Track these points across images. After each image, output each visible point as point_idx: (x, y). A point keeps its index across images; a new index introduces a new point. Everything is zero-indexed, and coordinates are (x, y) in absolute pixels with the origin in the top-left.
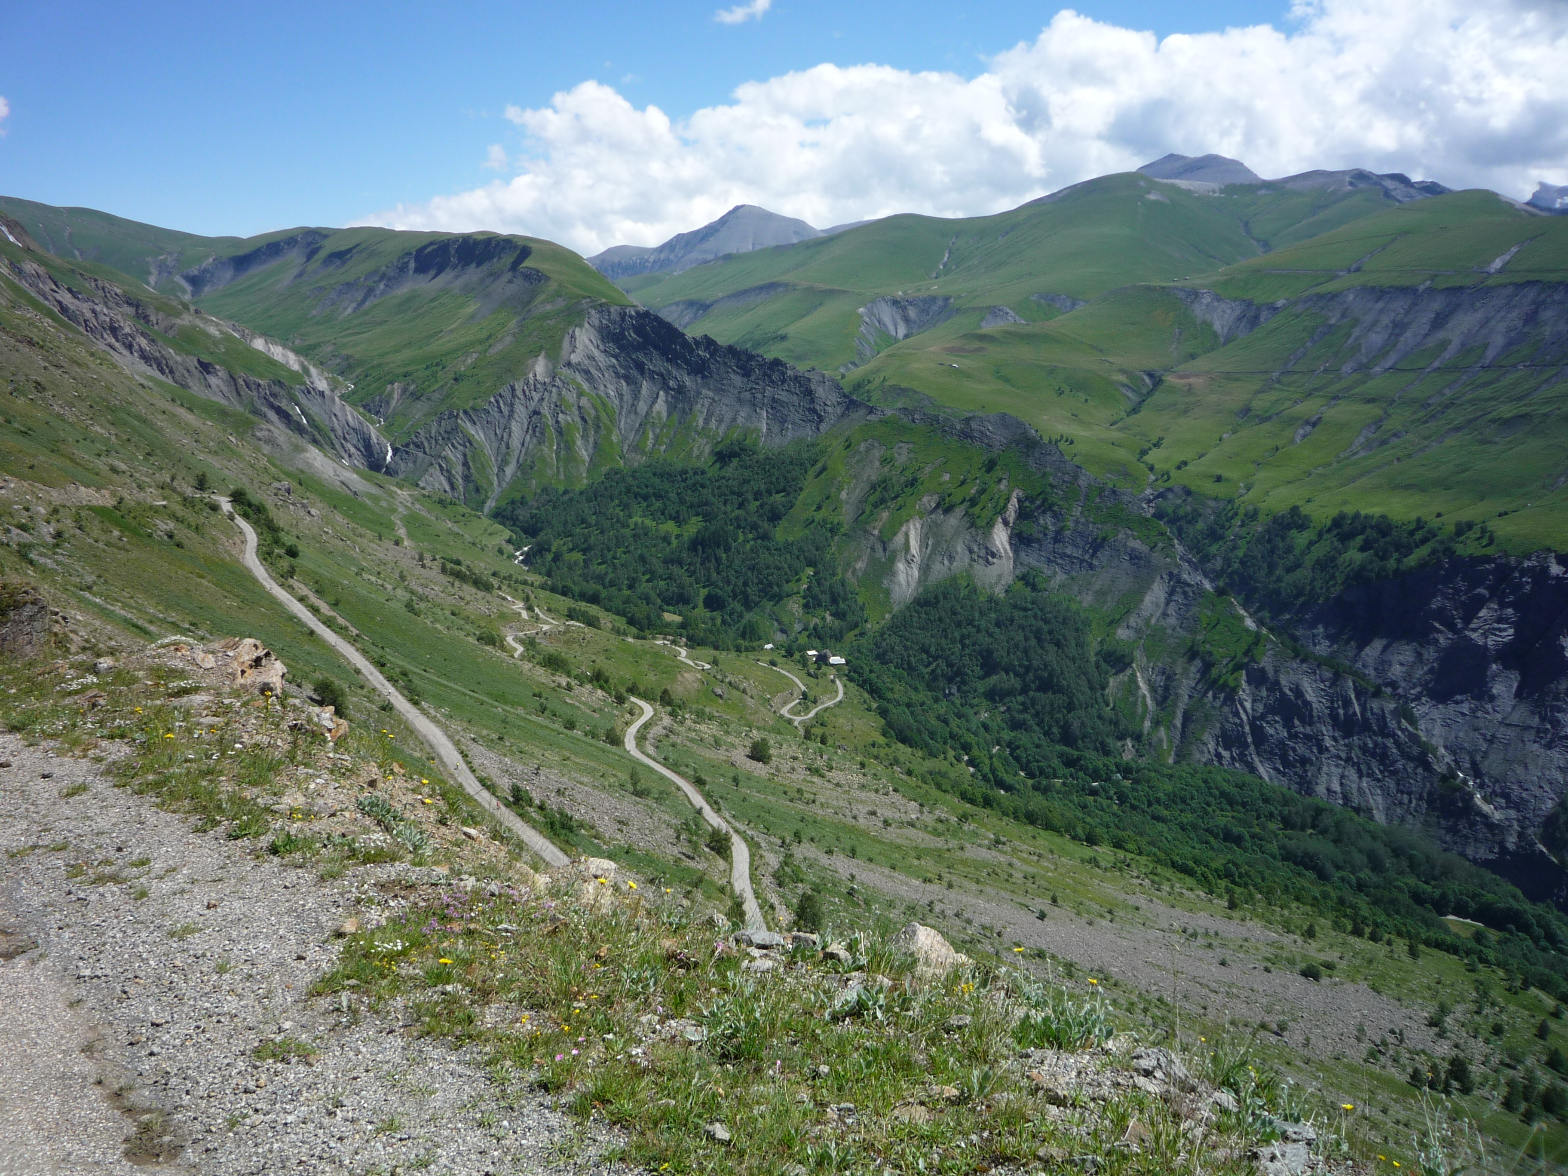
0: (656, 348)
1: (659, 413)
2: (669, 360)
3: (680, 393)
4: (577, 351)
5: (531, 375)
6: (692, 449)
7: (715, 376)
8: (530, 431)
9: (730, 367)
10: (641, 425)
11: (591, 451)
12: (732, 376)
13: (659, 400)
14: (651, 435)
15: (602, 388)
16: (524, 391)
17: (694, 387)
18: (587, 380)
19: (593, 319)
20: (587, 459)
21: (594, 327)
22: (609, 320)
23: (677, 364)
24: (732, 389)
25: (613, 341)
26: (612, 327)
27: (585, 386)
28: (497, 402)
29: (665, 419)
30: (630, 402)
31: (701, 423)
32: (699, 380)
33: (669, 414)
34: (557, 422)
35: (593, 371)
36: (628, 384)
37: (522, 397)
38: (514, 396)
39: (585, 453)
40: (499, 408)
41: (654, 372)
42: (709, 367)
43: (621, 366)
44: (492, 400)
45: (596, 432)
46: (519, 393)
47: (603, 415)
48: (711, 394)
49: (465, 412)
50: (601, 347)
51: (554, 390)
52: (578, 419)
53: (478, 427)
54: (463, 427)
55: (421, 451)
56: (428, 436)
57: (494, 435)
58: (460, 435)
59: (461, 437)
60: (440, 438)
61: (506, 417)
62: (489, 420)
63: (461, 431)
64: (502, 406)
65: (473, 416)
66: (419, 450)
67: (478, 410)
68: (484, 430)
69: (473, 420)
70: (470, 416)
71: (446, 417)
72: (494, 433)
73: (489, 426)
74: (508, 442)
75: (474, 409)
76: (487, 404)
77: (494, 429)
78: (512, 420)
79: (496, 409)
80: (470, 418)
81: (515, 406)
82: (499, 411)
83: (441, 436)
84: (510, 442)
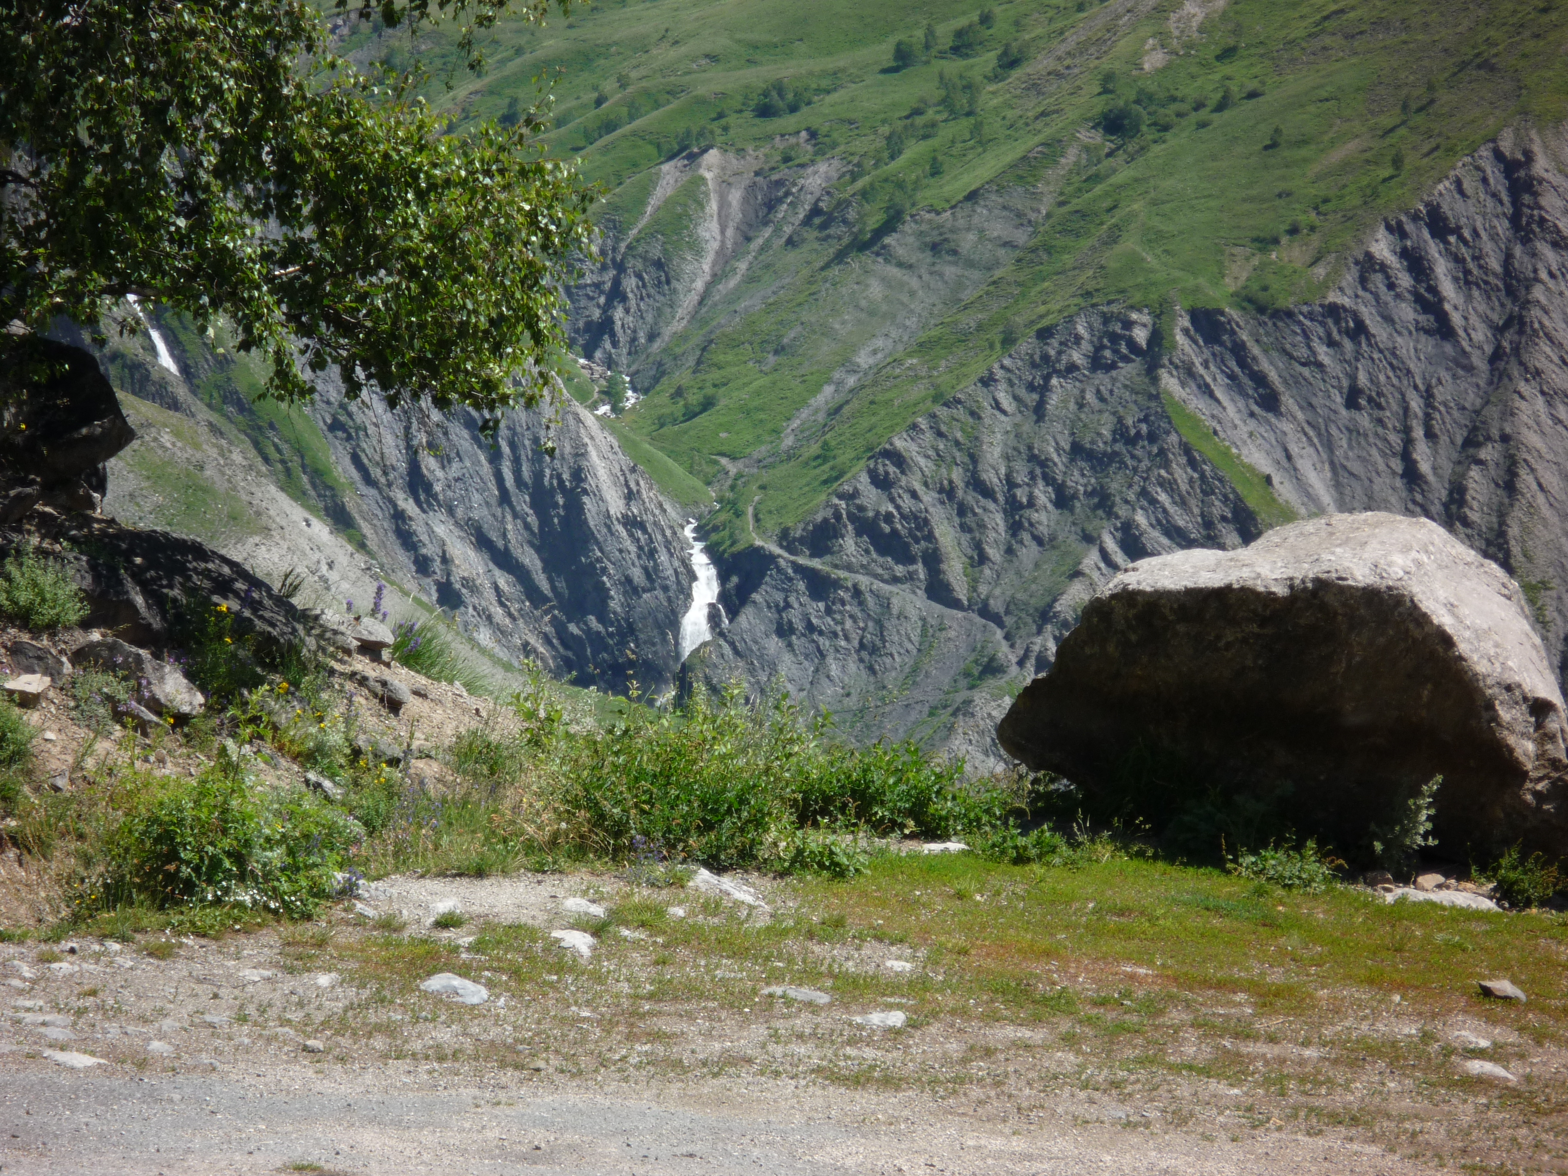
28: (1416, 263)
40: (1431, 304)
44: (1382, 247)
49: (1208, 325)
53: (1286, 426)
54: (1195, 423)
55: (911, 577)
56: (957, 475)
57: (1399, 483)
58: (1181, 474)
59: (1184, 487)
60: (1043, 495)
61: (1479, 361)
62: (1363, 379)
63: (1187, 450)
64: (1448, 288)
65: (1256, 350)
66: (900, 570)
67: (1290, 314)
68: (1329, 445)
69: (1260, 379)
70: (1239, 351)
71: (1077, 357)
72: (1397, 465)
73: (1364, 420)
74: (1502, 534)
75: (1261, 310)
76: (1350, 277)
77: (1395, 439)
78: (1523, 387)
79: (1407, 312)
80: (1242, 363)
81: (1538, 293)
82: (1427, 320)
83: (1049, 480)
84: (1514, 531)
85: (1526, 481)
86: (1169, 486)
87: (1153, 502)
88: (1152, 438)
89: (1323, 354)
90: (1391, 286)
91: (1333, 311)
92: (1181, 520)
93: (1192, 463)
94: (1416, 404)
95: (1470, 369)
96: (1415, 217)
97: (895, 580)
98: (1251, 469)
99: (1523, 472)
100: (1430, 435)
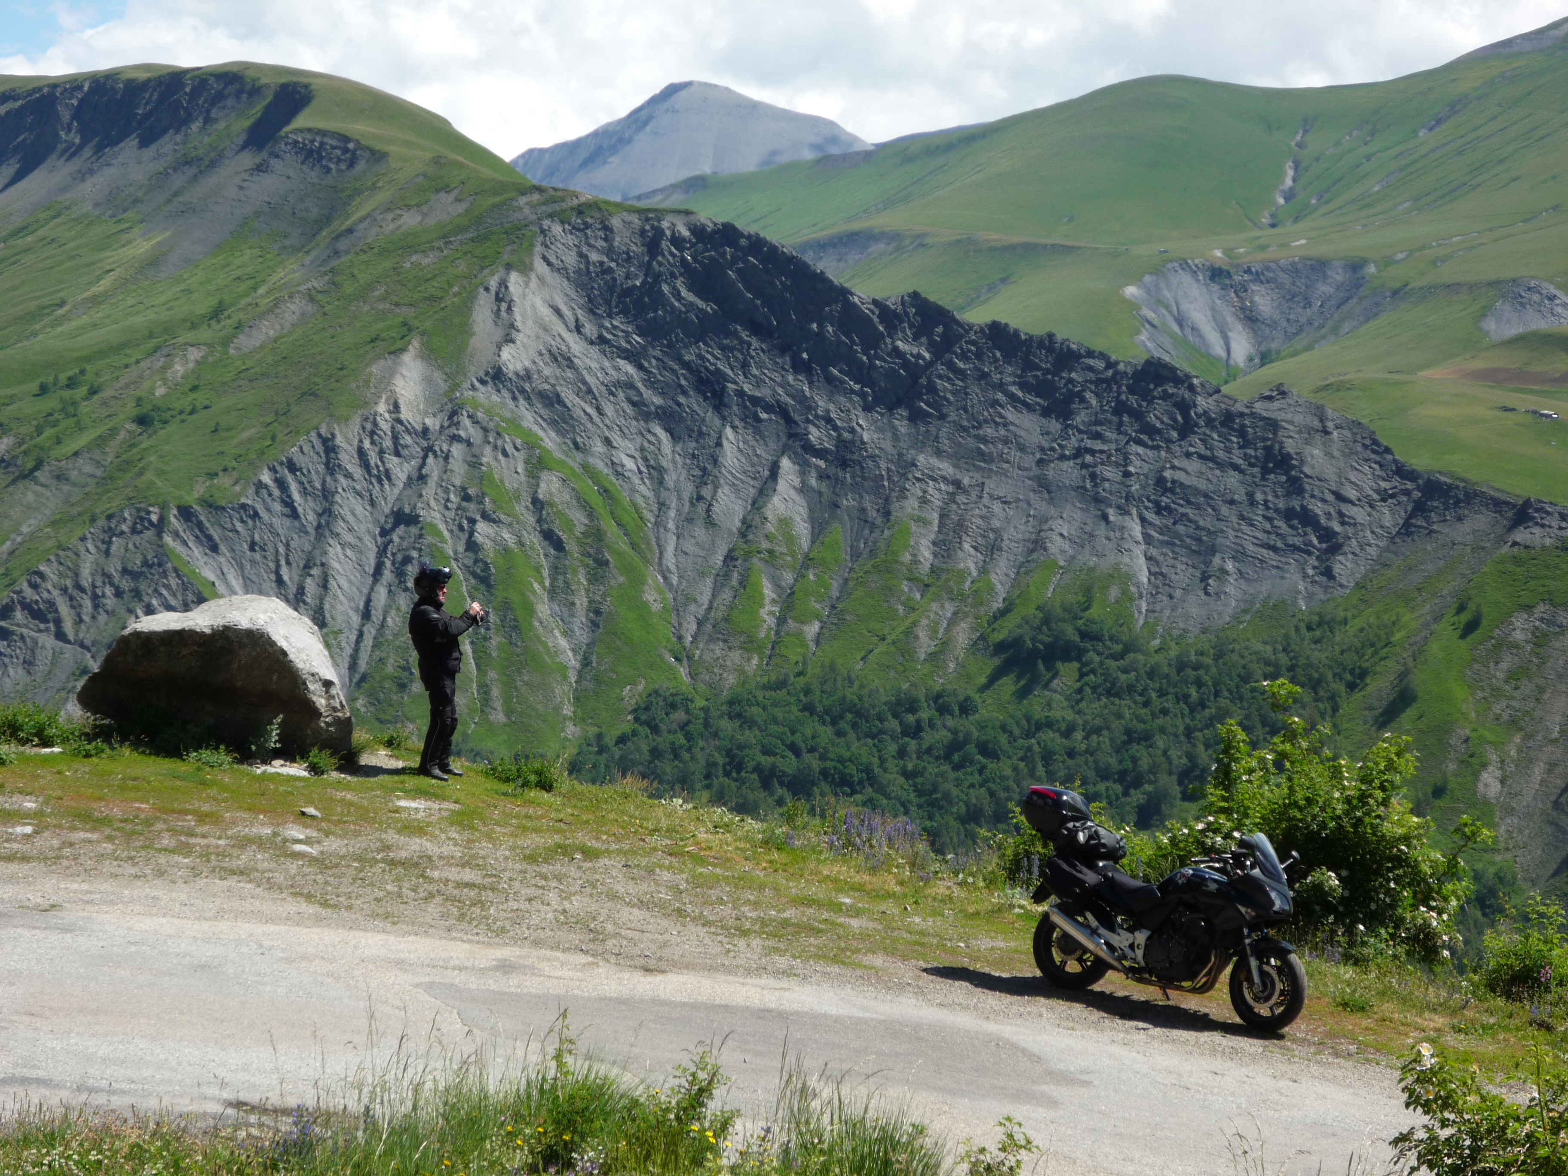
0: (758, 329)
1: (785, 523)
2: (799, 367)
3: (844, 464)
4: (520, 338)
5: (382, 408)
6: (910, 633)
7: (953, 416)
8: (388, 575)
9: (1001, 386)
10: (730, 558)
11: (582, 636)
12: (1010, 414)
13: (782, 485)
14: (768, 591)
15: (598, 447)
16: (361, 453)
17: (888, 445)
18: (553, 423)
19: (558, 248)
20: (572, 661)
21: (562, 271)
22: (610, 252)
23: (829, 379)
24: (1014, 455)
25: (624, 312)
26: (620, 273)
27: (550, 440)
28: (282, 485)
29: (805, 543)
30: (688, 489)
31: (926, 554)
32: (903, 427)
33: (818, 528)
34: (472, 546)
35: (569, 396)
36: (675, 437)
37: (357, 472)
38: (332, 467)
39: (563, 643)
40: (288, 503)
41: (755, 401)
42: (932, 388)
43: (651, 383)
44: (266, 477)
45: (594, 579)
46: (348, 459)
47: (610, 528)
48: (946, 467)
49: (186, 513)
50: (590, 329)
51: (457, 450)
52: (534, 539)
53: (222, 559)
54: (179, 557)
55: (47, 630)
56: (69, 583)
57: (274, 585)
58: (173, 582)
59: (174, 587)
60: (109, 591)
61: (311, 530)
62: (257, 537)
63: (176, 570)
64: (296, 496)
65: (208, 525)
66: (42, 626)
67: (223, 508)
68: (242, 568)
69: (210, 538)
70: (200, 525)
71: (124, 528)
72: (273, 577)
73: (257, 556)
74: (321, 608)
75: (210, 506)
76: (251, 491)
77: (272, 566)
78: (331, 541)
79: (277, 507)
80: (201, 531)
81: (337, 498)
82: (287, 510)
83: (112, 584)
84: (327, 607)
85: (332, 583)
86: (167, 587)
87: (161, 594)
88: (160, 565)
89: (239, 526)
90: (270, 495)
91: (244, 506)
92: (173, 602)
93: (178, 576)
94: (282, 549)
95: (307, 533)
96: (281, 464)
97: (40, 631)
98: (205, 579)
99: (331, 581)
100: (288, 563)
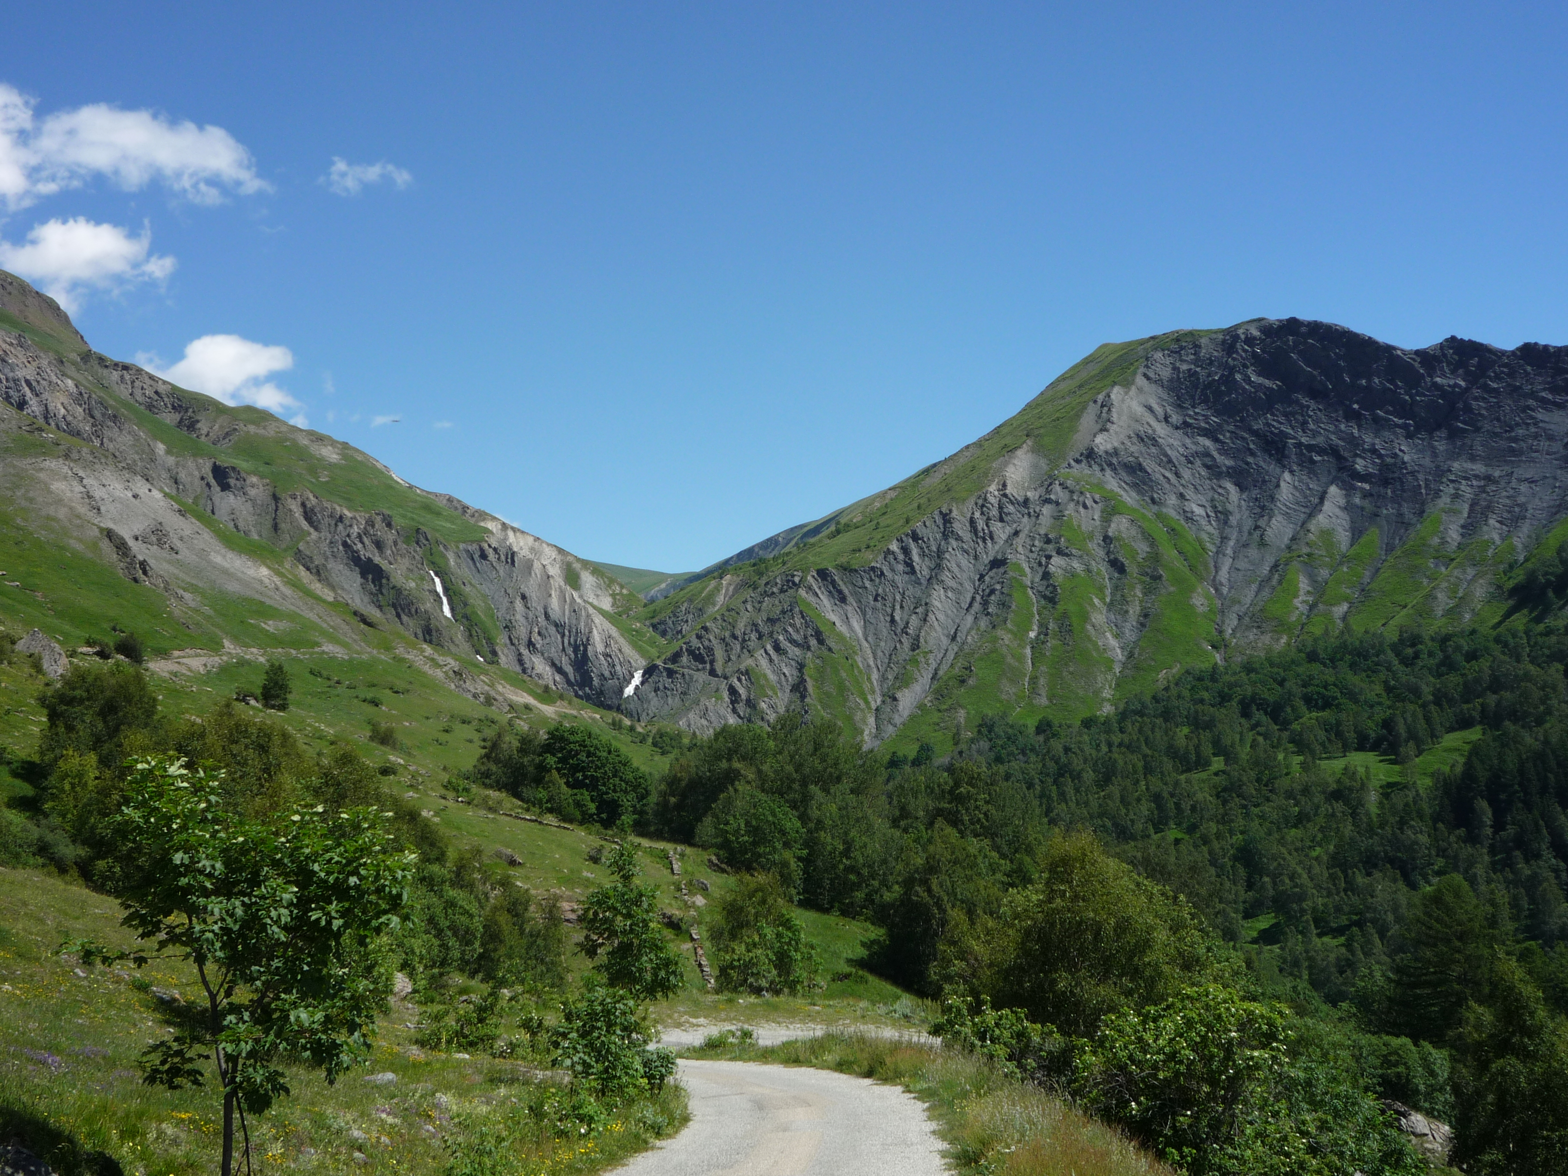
0: (1315, 394)
1: (1327, 534)
2: (1352, 416)
3: (1386, 482)
4: (1113, 428)
5: (993, 488)
6: (1431, 597)
7: (1487, 426)
8: (977, 606)
9: (1533, 395)
10: (1275, 567)
11: (1130, 635)
12: (1540, 415)
13: (1327, 506)
14: (1303, 584)
15: (1172, 500)
16: (972, 521)
17: (1427, 462)
18: (1135, 486)
19: (1158, 367)
20: (1119, 655)
21: (1159, 382)
22: (1195, 362)
23: (1376, 420)
24: (1544, 444)
25: (1205, 401)
26: (1202, 373)
27: (1130, 498)
28: (906, 551)
29: (1344, 547)
30: (1248, 524)
31: (1454, 535)
32: (1441, 446)
33: (1357, 533)
34: (1046, 576)
35: (1150, 465)
36: (1242, 488)
37: (966, 535)
38: (947, 533)
39: (1113, 642)
40: (909, 564)
41: (1310, 448)
42: (1468, 409)
43: (1223, 452)
44: (894, 547)
45: (1147, 592)
46: (961, 527)
47: (1169, 553)
48: (1479, 468)
49: (823, 574)
50: (1175, 418)
51: (1047, 510)
52: (1103, 569)
53: (849, 608)
54: (809, 605)
55: (704, 669)
56: (727, 634)
57: (888, 624)
58: (798, 621)
59: (798, 626)
60: (754, 636)
61: (924, 582)
62: (880, 591)
63: (801, 612)
64: (916, 558)
65: (841, 583)
66: (700, 666)
67: (856, 571)
68: (864, 614)
69: (840, 592)
70: (833, 583)
71: (775, 590)
72: (888, 619)
73: (879, 605)
74: (918, 636)
75: (845, 570)
76: (880, 558)
77: (889, 610)
78: (936, 587)
79: (901, 567)
80: (834, 587)
81: (947, 555)
82: (908, 569)
83: (757, 631)
84: (923, 634)
85: (931, 617)
86: (793, 626)
87: (786, 631)
88: (791, 610)
89: (867, 584)
90: (895, 559)
91: (873, 569)
92: (795, 636)
93: (803, 617)
94: (898, 597)
95: (920, 584)
96: (907, 535)
97: (698, 670)
98: (828, 620)
99: (931, 616)
100: (902, 607)
